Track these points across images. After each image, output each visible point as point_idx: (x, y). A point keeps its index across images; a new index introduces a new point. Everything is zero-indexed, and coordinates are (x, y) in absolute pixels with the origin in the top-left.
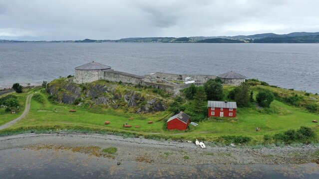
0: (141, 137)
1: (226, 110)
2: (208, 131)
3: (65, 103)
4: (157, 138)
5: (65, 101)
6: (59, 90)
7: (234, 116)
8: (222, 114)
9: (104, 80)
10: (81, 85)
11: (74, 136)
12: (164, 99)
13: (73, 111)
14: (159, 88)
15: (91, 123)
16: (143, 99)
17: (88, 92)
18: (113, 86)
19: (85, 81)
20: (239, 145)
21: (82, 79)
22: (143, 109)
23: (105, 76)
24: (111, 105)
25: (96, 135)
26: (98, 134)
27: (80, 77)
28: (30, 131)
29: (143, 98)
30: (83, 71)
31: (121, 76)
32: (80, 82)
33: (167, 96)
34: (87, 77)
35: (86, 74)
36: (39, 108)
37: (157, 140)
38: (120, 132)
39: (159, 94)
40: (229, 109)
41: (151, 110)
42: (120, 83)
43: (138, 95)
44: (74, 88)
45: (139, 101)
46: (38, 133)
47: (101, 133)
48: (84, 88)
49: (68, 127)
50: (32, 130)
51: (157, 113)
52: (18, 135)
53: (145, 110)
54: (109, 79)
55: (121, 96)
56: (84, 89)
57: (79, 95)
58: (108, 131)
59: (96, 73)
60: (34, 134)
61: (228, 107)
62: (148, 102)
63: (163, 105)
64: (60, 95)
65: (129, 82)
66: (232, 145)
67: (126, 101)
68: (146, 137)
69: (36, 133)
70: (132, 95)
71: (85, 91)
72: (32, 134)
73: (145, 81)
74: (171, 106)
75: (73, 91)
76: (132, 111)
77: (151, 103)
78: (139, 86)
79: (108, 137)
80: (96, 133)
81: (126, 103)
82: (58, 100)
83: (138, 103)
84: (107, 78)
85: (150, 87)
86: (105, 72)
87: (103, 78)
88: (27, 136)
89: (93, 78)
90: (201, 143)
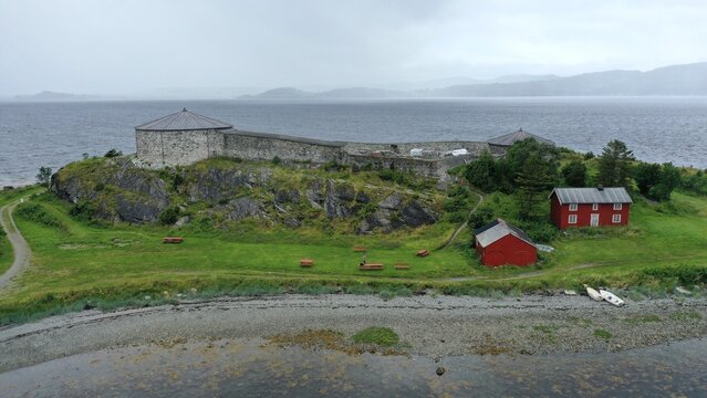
0: (429, 291)
1: (606, 209)
2: (591, 262)
3: (131, 222)
4: (482, 291)
5: (130, 216)
6: (100, 188)
7: (625, 221)
8: (595, 219)
9: (225, 158)
10: (163, 174)
11: (231, 306)
12: (420, 195)
13: (173, 242)
14: (392, 167)
15: (256, 268)
16: (363, 198)
17: (194, 189)
18: (261, 169)
19: (172, 163)
20: (697, 290)
21: (163, 155)
22: (373, 223)
23: (226, 146)
24: (276, 218)
25: (297, 299)
26: (301, 296)
27: (156, 150)
28: (83, 306)
29: (361, 193)
30: (165, 135)
31: (277, 143)
32: (158, 165)
33: (426, 186)
34: (177, 150)
35: (175, 141)
36: (57, 241)
37: (482, 296)
38: (364, 284)
39: (401, 182)
40: (612, 204)
41: (396, 223)
42: (276, 161)
43: (342, 189)
44: (141, 181)
45: (354, 203)
46: (112, 309)
47: (309, 293)
48: (178, 179)
49: (198, 282)
50: (85, 301)
51: (419, 230)
52: (46, 320)
53: (380, 225)
54: (241, 154)
55: (297, 193)
56: (178, 181)
57: (168, 200)
58: (324, 283)
59: (202, 139)
60: (96, 314)
61: (611, 201)
62: (379, 203)
63: (426, 210)
64: (107, 201)
65: (301, 159)
66: (680, 289)
67: (316, 205)
68: (448, 292)
69: (105, 310)
70: (328, 188)
71: (181, 189)
72: (91, 311)
73: (350, 152)
74: (448, 209)
75: (145, 190)
76: (345, 229)
77: (391, 206)
78: (337, 167)
79: (336, 299)
80: (292, 292)
81: (319, 212)
82: (107, 216)
83: (355, 209)
84: (233, 152)
85: (368, 167)
86: (226, 137)
87: (220, 151)
88: (76, 320)
89: (194, 154)
90: (605, 294)
